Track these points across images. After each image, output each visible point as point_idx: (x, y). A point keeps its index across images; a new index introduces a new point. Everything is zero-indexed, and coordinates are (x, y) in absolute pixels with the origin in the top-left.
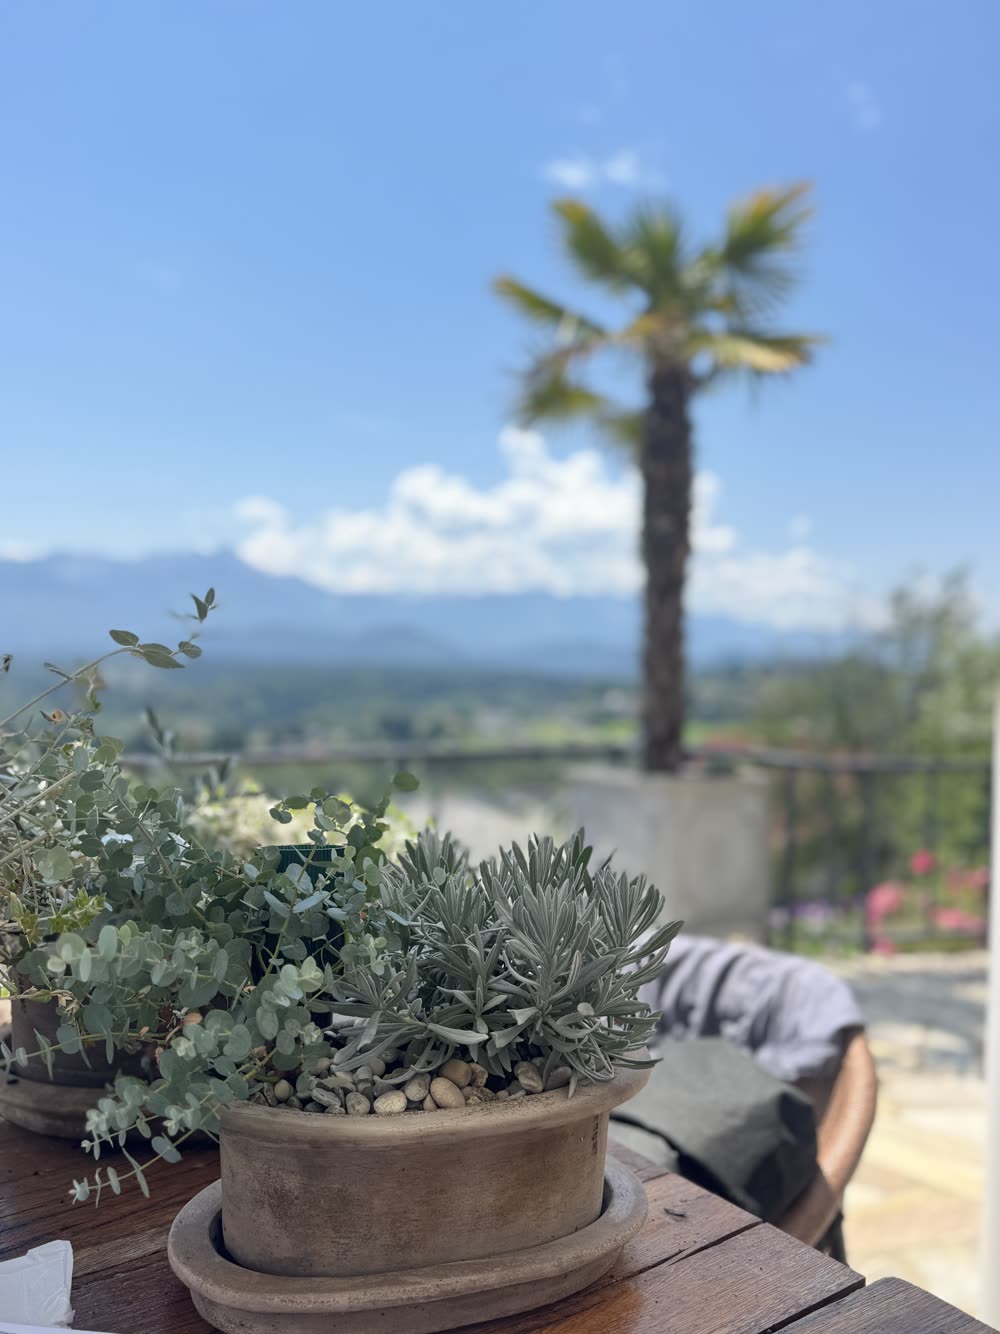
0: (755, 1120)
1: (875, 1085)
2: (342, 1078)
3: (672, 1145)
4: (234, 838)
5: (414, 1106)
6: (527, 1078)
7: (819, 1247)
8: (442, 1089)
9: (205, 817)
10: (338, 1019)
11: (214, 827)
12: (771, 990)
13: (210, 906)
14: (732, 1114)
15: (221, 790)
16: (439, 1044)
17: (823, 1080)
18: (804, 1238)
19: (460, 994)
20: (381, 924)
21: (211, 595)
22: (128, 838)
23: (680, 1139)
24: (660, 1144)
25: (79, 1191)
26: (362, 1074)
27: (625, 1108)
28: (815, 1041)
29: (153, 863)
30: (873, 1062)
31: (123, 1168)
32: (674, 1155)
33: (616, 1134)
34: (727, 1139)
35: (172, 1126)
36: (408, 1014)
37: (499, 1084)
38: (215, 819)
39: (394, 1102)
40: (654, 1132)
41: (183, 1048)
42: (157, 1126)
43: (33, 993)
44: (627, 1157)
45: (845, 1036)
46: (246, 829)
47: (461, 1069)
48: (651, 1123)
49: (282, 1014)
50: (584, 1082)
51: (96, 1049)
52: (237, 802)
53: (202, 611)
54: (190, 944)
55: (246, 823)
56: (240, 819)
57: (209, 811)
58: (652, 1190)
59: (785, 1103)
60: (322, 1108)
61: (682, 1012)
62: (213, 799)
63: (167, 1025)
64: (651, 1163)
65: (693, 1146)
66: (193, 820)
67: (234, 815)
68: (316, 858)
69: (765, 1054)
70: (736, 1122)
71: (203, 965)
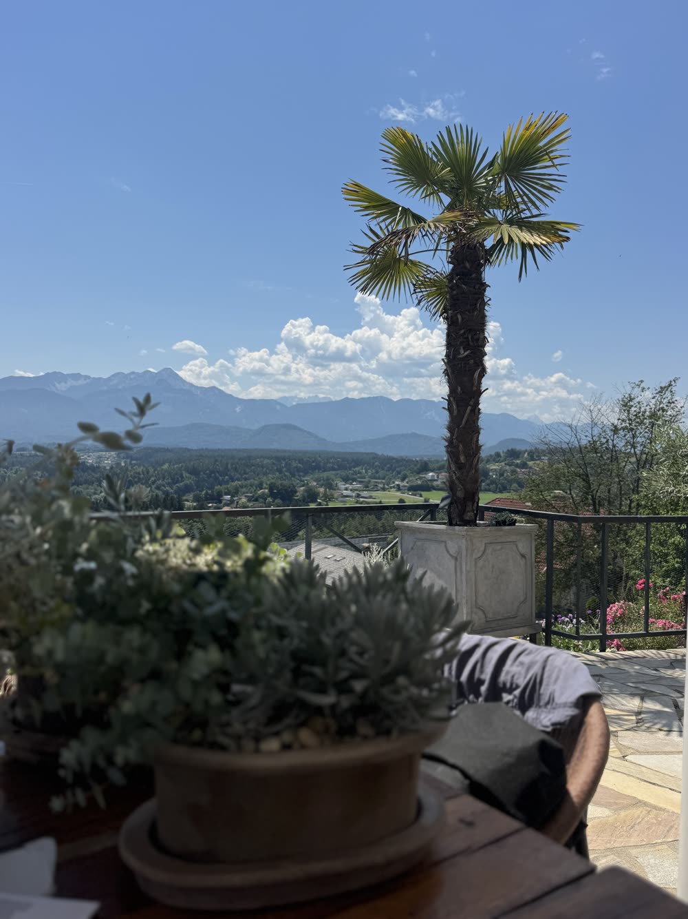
0: (522, 758)
1: (607, 735)
2: (237, 727)
3: (465, 775)
4: (167, 566)
5: (286, 747)
6: (364, 728)
7: (568, 845)
8: (305, 735)
9: (148, 551)
10: (236, 688)
11: (154, 558)
12: (536, 669)
13: (149, 612)
14: (507, 754)
15: (159, 534)
16: (303, 705)
17: (570, 731)
18: (556, 839)
19: (317, 671)
20: (264, 623)
21: (148, 399)
22: (93, 565)
23: (471, 772)
24: (457, 774)
25: (57, 804)
26: (252, 725)
27: (433, 749)
28: (565, 705)
29: (109, 582)
30: (606, 720)
31: (87, 788)
32: (467, 782)
33: (425, 767)
34: (503, 772)
35: (119, 760)
36: (283, 685)
37: (344, 732)
38: (155, 552)
39: (273, 745)
40: (453, 767)
41: (127, 707)
42: (110, 760)
43: (28, 670)
44: (435, 784)
45: (585, 701)
46: (174, 561)
47: (318, 722)
48: (452, 760)
49: (195, 684)
50: (403, 731)
51: (69, 708)
52: (169, 541)
53: (142, 410)
54: (134, 636)
55: (175, 556)
56: (172, 553)
57: (150, 548)
58: (451, 806)
59: (543, 746)
60: (223, 748)
61: (474, 684)
62: (153, 540)
63: (117, 691)
64: (450, 788)
65: (480, 775)
66: (139, 553)
67: (167, 551)
68: (220, 579)
69: (531, 714)
70: (508, 760)
71: (142, 651)
